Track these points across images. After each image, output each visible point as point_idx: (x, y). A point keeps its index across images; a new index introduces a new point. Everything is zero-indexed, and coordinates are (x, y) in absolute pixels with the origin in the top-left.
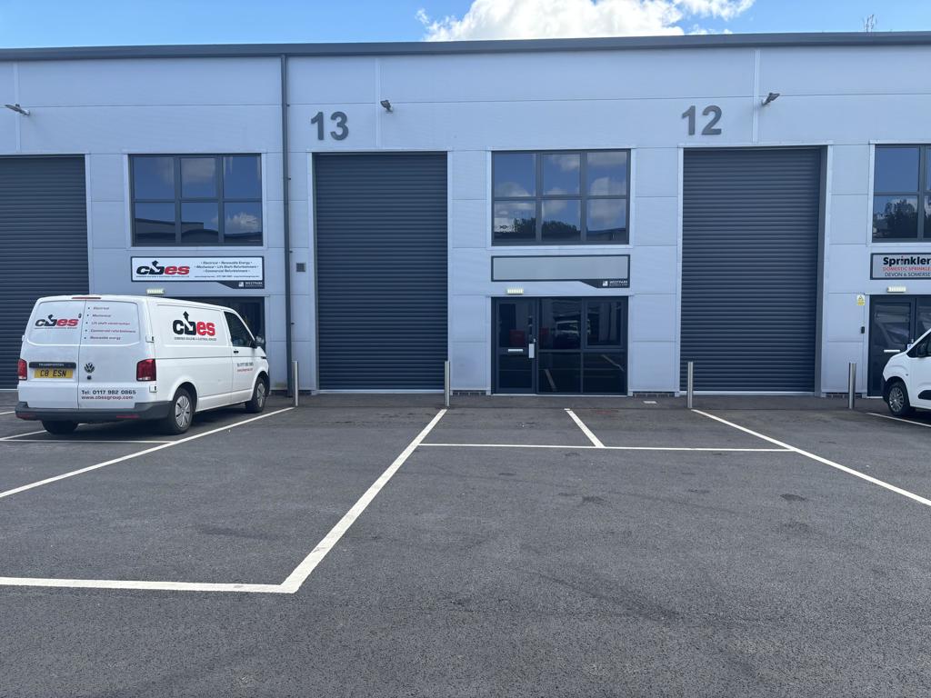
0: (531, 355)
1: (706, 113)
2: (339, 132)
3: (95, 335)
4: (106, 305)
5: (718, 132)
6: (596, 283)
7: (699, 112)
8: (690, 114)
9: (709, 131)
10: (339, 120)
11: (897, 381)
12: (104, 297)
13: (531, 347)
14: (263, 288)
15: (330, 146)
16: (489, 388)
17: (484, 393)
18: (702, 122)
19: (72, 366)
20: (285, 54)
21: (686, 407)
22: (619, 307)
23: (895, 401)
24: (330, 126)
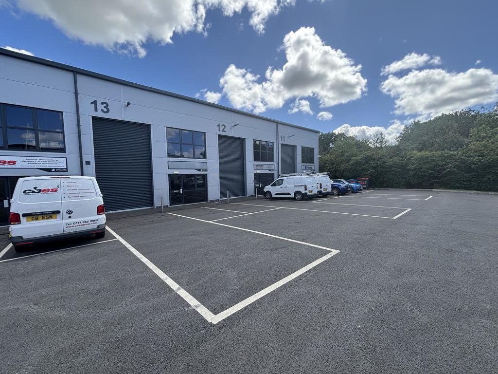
0: (181, 192)
1: (222, 126)
2: (105, 110)
3: (70, 195)
4: (75, 181)
5: (225, 131)
6: (199, 170)
7: (221, 125)
8: (219, 125)
9: (223, 131)
10: (105, 105)
11: (269, 192)
12: (71, 177)
13: (181, 190)
14: (67, 171)
15: (100, 114)
16: (169, 204)
17: (167, 206)
18: (222, 128)
19: (58, 212)
20: (76, 72)
21: (227, 203)
22: (205, 177)
23: (268, 196)
24: (100, 107)
